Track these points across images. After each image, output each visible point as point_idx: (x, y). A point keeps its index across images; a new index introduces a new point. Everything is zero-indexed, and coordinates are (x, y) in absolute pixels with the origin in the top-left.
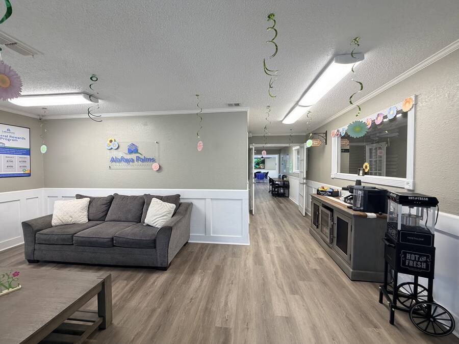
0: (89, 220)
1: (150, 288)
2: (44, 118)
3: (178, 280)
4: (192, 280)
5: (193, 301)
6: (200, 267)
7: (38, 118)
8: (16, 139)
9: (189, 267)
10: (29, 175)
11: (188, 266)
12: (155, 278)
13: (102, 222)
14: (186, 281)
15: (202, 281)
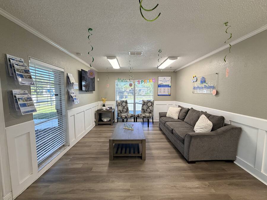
0: (178, 118)
1: (170, 163)
2: (175, 71)
3: (185, 173)
4: (193, 181)
5: (174, 188)
6: (210, 182)
7: (173, 71)
8: (166, 81)
9: (203, 174)
10: (170, 95)
11: (205, 173)
12: (178, 161)
13: (182, 121)
14: (188, 178)
15: (197, 188)
